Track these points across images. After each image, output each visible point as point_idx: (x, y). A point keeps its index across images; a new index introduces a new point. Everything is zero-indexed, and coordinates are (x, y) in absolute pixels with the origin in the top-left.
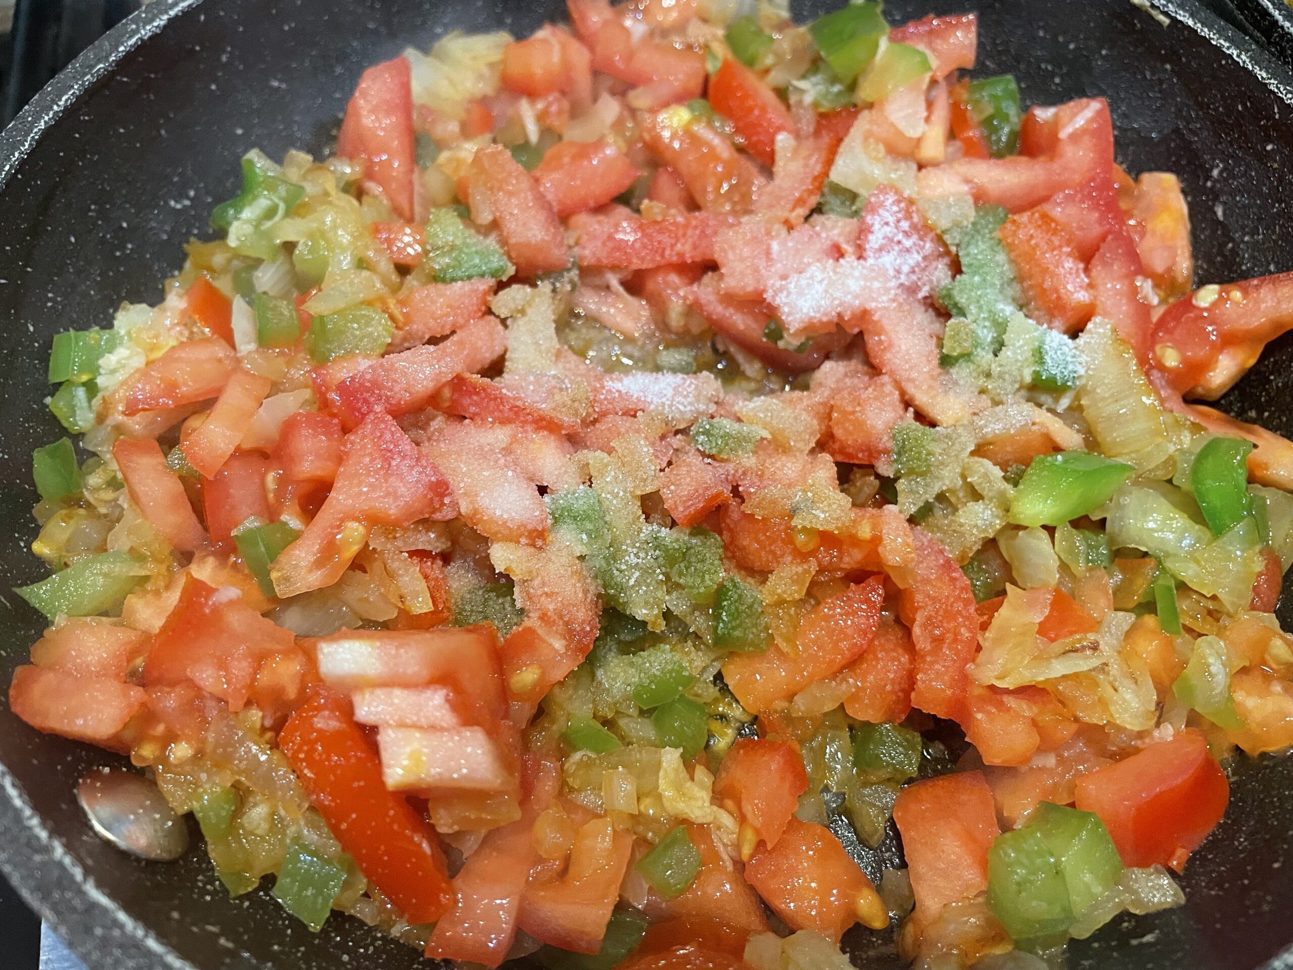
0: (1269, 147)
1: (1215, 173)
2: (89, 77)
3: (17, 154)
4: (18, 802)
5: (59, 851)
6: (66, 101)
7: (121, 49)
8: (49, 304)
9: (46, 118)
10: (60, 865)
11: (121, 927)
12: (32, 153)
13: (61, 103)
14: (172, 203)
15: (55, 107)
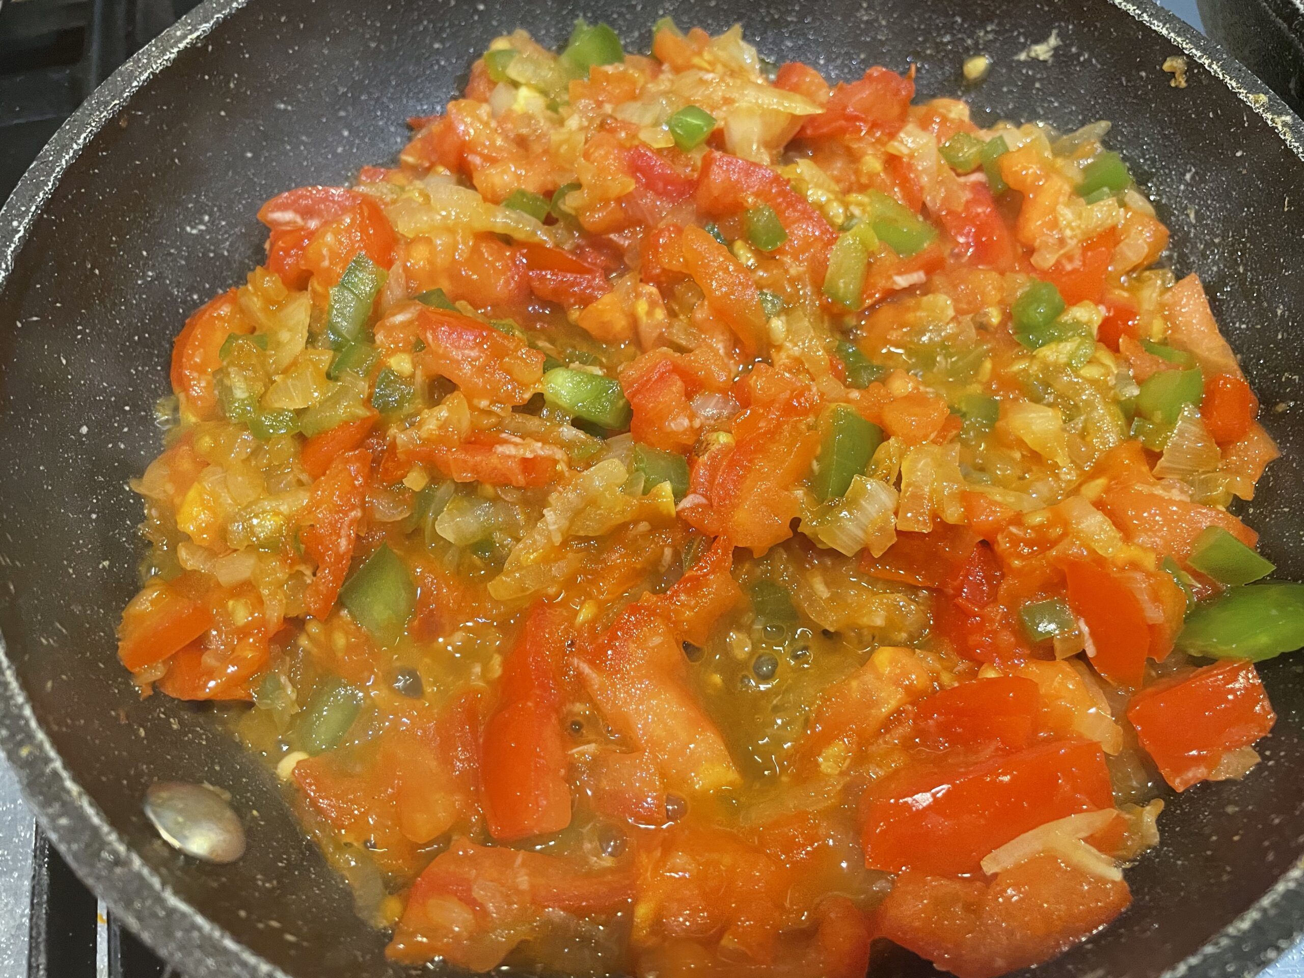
0: (1239, 154)
1: (1188, 177)
2: (105, 113)
3: (41, 195)
4: (96, 820)
5: (137, 862)
6: (85, 139)
7: (135, 84)
8: (79, 337)
9: (67, 157)
10: (139, 876)
11: (199, 929)
12: (56, 192)
13: (81, 141)
14: (188, 229)
15: (75, 146)
